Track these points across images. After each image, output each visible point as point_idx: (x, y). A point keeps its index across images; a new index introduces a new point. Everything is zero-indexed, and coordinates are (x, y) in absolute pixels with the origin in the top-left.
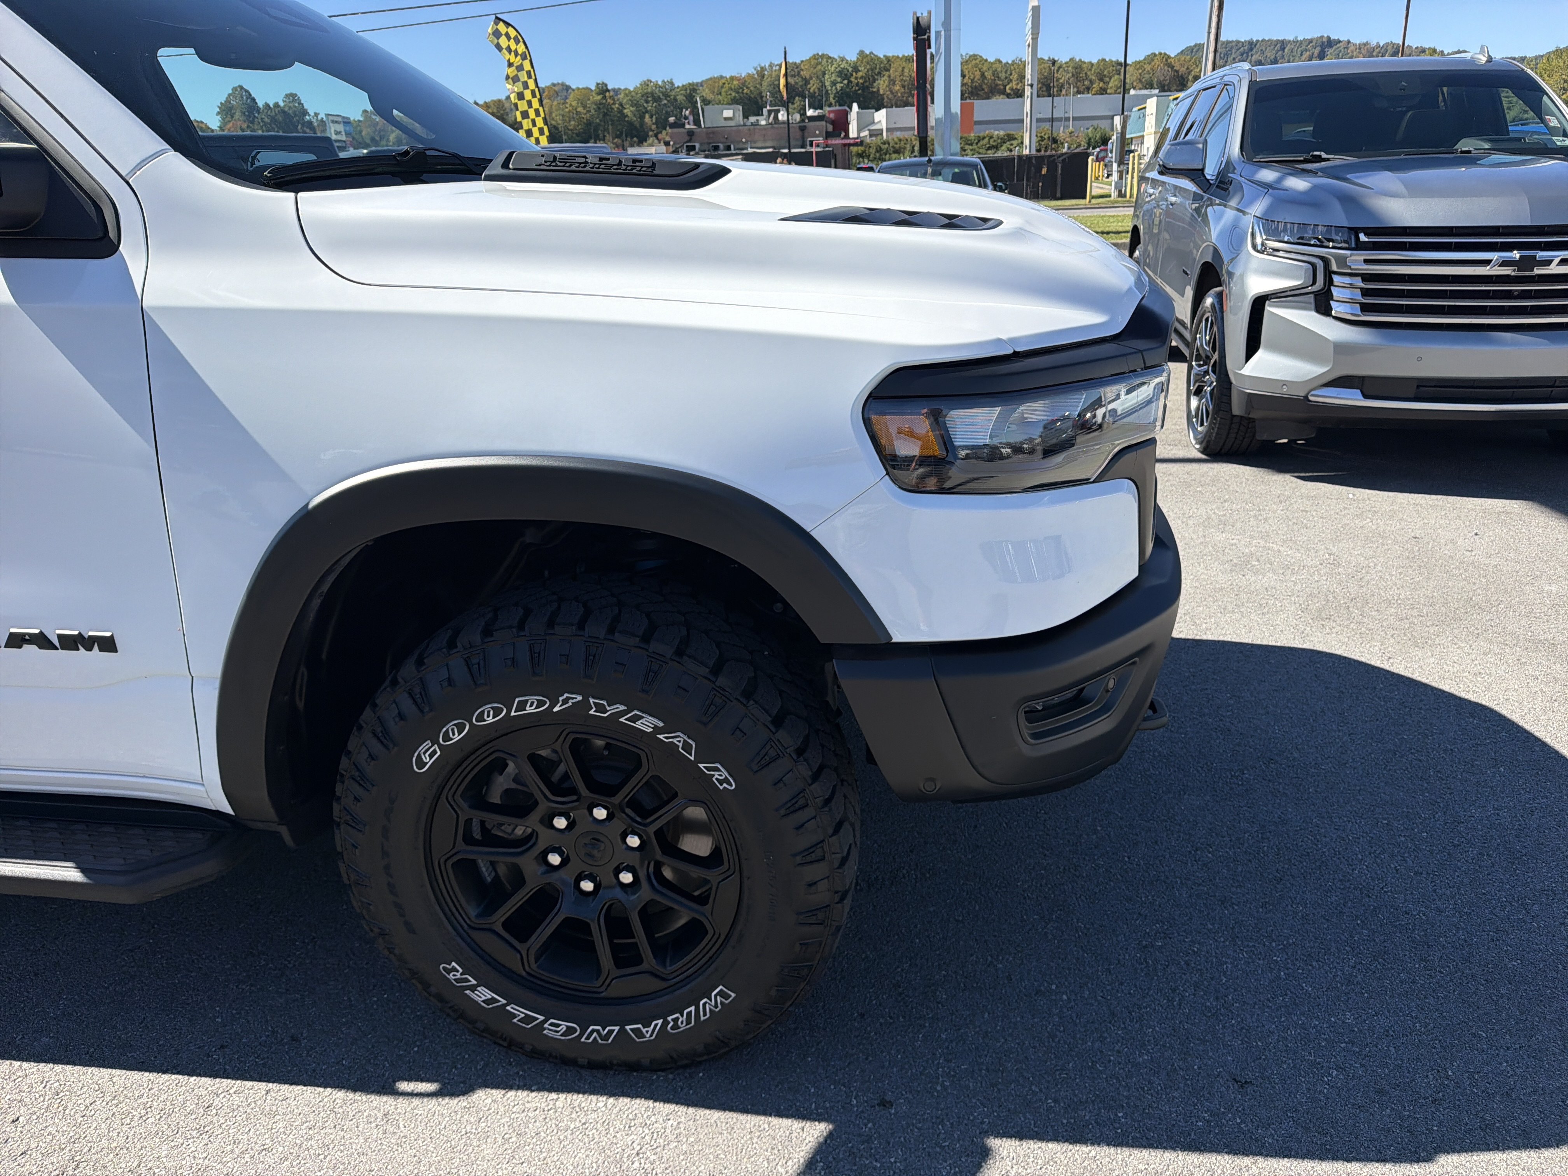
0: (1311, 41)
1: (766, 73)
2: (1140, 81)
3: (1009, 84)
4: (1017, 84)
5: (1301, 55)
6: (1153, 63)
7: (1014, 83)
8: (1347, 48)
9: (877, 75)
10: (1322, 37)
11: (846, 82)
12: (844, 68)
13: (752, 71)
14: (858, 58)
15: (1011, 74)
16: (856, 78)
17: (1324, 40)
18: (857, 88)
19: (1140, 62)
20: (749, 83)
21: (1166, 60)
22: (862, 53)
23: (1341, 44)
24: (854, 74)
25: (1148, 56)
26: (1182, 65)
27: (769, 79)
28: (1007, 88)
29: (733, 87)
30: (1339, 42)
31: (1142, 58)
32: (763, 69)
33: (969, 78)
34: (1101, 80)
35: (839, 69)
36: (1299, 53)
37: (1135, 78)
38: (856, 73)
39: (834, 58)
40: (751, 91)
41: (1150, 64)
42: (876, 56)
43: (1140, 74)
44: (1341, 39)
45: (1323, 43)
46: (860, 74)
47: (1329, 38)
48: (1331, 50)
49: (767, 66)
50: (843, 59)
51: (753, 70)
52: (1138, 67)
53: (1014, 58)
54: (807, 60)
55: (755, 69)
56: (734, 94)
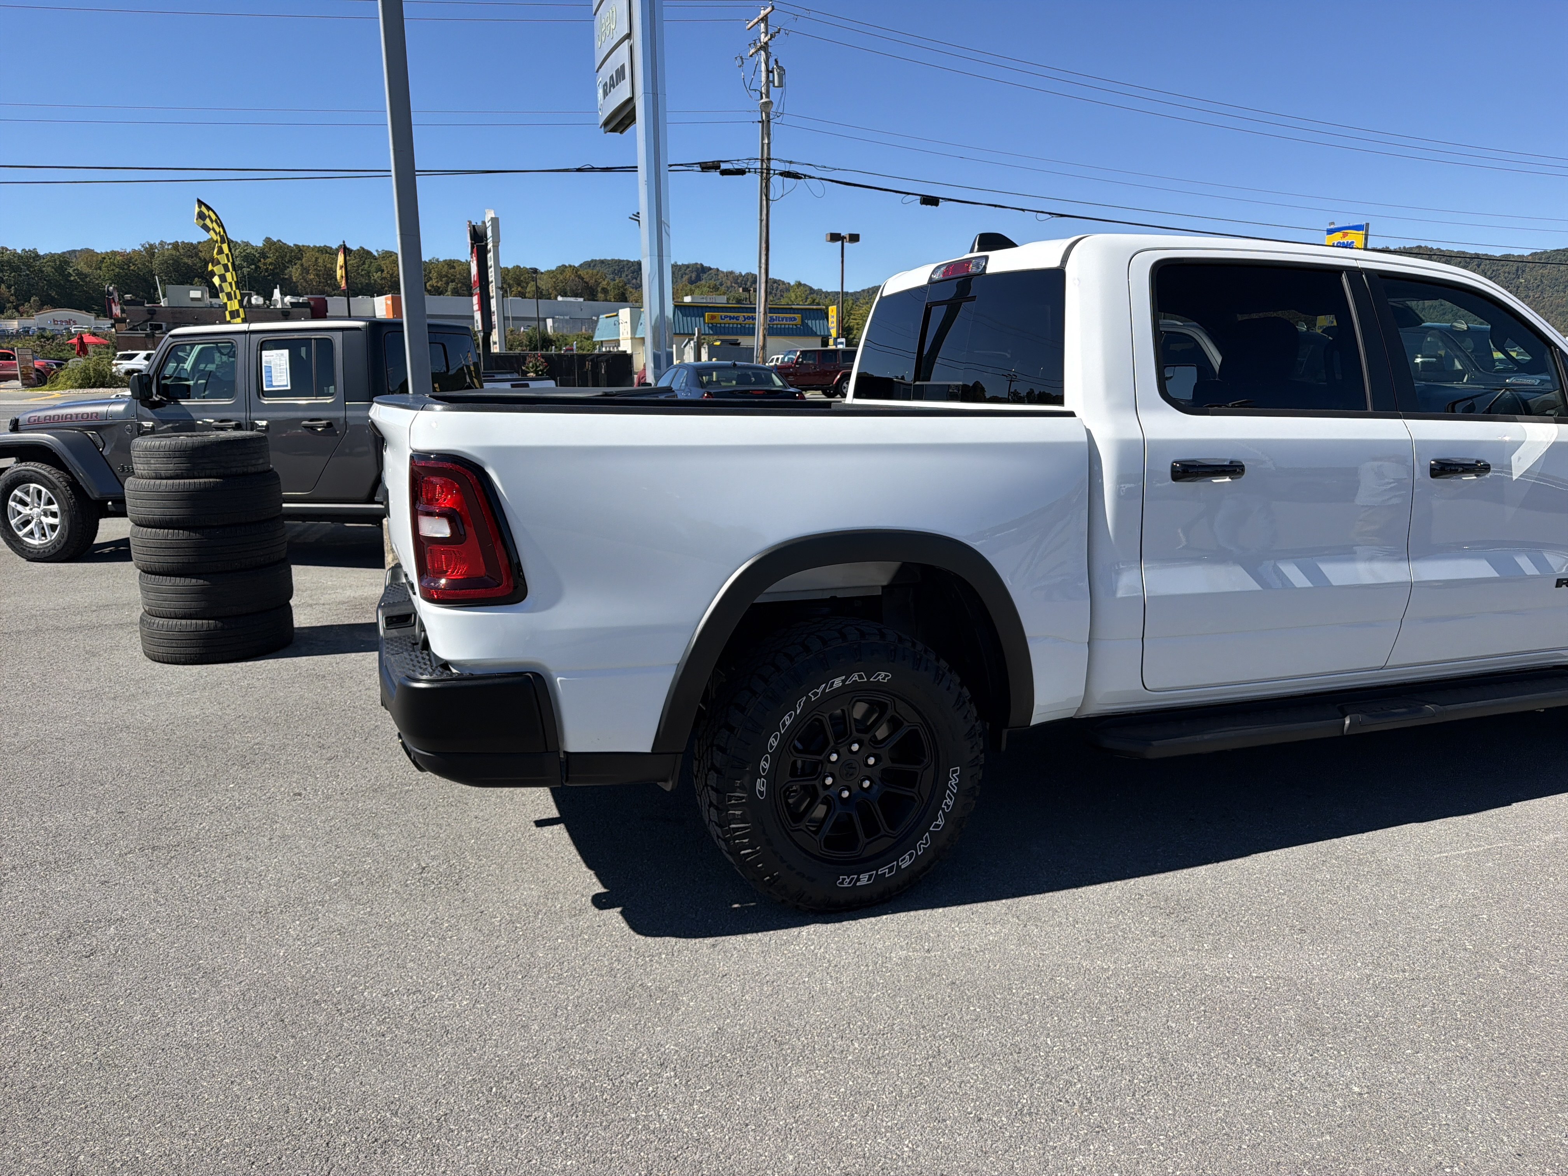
0: (688, 266)
1: (156, 251)
2: (555, 288)
3: (429, 281)
4: (437, 282)
5: (682, 277)
6: (565, 274)
7: (434, 281)
8: (718, 275)
9: (287, 263)
10: (697, 264)
11: (253, 267)
12: (250, 253)
13: (138, 247)
14: (264, 245)
15: (430, 272)
16: (265, 264)
17: (699, 266)
18: (266, 274)
19: (553, 272)
20: (136, 260)
21: (576, 273)
22: (268, 240)
23: (712, 271)
24: (262, 260)
25: (559, 267)
26: (591, 277)
27: (160, 258)
28: (428, 284)
29: (116, 262)
30: (710, 269)
31: (554, 268)
32: (152, 246)
33: (388, 273)
34: (519, 285)
35: (244, 254)
36: (680, 275)
37: (550, 286)
38: (264, 258)
39: (237, 243)
40: (138, 268)
41: (561, 274)
42: (285, 244)
43: (554, 282)
44: (712, 267)
45: (698, 269)
46: (269, 260)
47: (702, 265)
48: (705, 276)
49: (157, 244)
50: (247, 244)
51: (140, 247)
52: (551, 275)
53: (430, 258)
54: (205, 242)
55: (143, 246)
56: (117, 270)
